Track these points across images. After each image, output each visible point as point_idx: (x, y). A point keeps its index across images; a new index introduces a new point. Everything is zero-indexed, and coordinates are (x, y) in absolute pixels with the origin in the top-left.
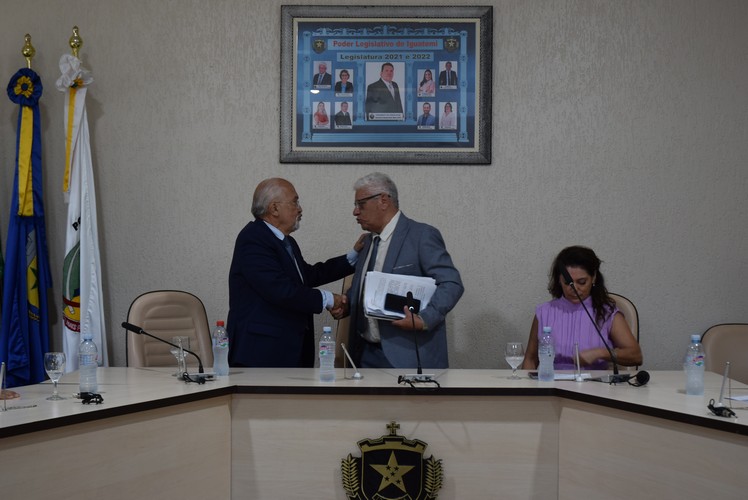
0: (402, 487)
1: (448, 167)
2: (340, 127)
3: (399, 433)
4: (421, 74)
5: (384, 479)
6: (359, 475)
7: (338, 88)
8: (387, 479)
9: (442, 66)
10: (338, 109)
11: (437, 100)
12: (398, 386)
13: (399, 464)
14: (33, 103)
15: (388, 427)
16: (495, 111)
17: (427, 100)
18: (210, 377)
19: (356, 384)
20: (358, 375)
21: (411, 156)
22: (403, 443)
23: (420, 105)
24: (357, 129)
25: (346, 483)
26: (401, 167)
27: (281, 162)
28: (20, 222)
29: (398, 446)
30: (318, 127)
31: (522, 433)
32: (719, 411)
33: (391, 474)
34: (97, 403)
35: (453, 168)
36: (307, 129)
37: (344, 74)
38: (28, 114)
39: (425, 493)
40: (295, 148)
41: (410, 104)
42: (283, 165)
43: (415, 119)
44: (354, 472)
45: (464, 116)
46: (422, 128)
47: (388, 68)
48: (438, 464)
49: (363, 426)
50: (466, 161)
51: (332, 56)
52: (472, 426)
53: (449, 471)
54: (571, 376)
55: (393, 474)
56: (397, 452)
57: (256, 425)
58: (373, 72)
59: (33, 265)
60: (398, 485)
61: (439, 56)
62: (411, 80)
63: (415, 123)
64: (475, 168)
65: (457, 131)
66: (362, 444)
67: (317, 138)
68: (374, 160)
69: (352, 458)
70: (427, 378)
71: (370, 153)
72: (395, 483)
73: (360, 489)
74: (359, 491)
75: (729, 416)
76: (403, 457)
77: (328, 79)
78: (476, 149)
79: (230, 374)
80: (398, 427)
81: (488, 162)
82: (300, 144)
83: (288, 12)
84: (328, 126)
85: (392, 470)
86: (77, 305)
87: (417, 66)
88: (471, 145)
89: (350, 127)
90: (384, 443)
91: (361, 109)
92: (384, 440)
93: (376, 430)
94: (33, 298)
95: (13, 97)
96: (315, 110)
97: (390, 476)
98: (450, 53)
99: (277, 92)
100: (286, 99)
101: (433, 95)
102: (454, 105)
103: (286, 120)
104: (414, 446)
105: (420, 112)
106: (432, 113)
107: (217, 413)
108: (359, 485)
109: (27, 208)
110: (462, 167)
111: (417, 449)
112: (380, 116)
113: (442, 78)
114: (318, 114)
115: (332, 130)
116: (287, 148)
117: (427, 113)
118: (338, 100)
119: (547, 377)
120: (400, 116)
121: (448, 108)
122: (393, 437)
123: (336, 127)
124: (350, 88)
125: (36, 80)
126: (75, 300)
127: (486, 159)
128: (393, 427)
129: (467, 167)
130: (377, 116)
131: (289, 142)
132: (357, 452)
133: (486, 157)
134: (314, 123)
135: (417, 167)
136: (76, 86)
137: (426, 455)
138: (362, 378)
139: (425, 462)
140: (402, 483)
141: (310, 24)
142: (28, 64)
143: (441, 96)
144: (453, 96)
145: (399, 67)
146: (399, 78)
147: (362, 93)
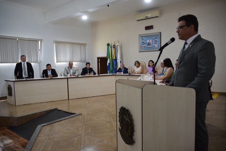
1: (156, 51)
4: (153, 41)
7: (145, 43)
9: (155, 40)
11: (155, 44)
14: (115, 48)
16: (161, 44)
21: (152, 50)
24: (147, 48)
26: (151, 52)
36: (142, 48)
37: (145, 42)
38: (114, 49)
42: (139, 52)
46: (153, 47)
47: (150, 41)
51: (144, 40)
58: (148, 41)
59: (115, 64)
71: (148, 50)
77: (144, 42)
83: (139, 35)
87: (153, 40)
94: (115, 67)
98: (156, 38)
100: (139, 45)
103: (139, 47)
107: (114, 77)
109: (115, 58)
113: (155, 41)
116: (140, 50)
120: (151, 46)
123: (145, 48)
124: (146, 43)
125: (115, 46)
128: (128, 79)
129: (158, 51)
136: (117, 46)
141: (142, 36)
142: (114, 44)
143: (155, 43)
144: (157, 43)
145: (151, 40)
146: (151, 42)
147: (147, 44)
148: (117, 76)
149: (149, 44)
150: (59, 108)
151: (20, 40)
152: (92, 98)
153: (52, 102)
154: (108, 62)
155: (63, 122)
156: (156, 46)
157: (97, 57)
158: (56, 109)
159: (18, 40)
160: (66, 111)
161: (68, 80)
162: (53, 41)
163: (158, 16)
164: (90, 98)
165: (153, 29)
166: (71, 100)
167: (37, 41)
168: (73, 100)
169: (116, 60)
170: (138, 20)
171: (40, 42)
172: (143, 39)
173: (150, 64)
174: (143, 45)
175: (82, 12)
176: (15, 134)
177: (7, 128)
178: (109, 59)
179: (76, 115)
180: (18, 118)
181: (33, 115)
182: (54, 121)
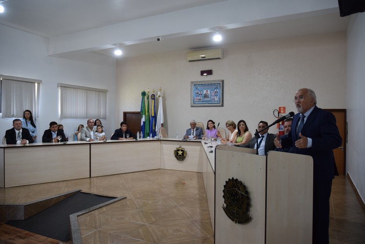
0: (181, 155)
4: (212, 92)
6: (176, 153)
11: (215, 96)
14: (154, 99)
15: (180, 146)
16: (224, 97)
21: (211, 105)
22: (182, 148)
24: (202, 101)
25: (174, 154)
27: (191, 107)
28: (152, 116)
30: (196, 101)
33: (180, 153)
35: (217, 107)
37: (201, 92)
38: (153, 101)
39: (184, 156)
45: (219, 99)
46: (212, 101)
47: (207, 91)
48: (186, 152)
49: (176, 146)
52: (192, 146)
53: (188, 153)
57: (164, 145)
58: (205, 92)
59: (154, 123)
61: (215, 89)
62: (211, 93)
64: (221, 107)
65: (218, 101)
66: (176, 148)
69: (175, 150)
71: (204, 105)
74: (176, 155)
76: (182, 150)
77: (198, 93)
78: (221, 104)
82: (194, 104)
83: (192, 82)
87: (212, 90)
93: (178, 146)
94: (154, 128)
95: (152, 99)
98: (217, 88)
99: (190, 96)
100: (192, 97)
103: (192, 100)
107: (158, 143)
109: (153, 115)
110: (219, 107)
113: (215, 92)
114: (196, 99)
116: (192, 104)
117: (213, 98)
120: (209, 99)
122: (180, 148)
123: (199, 101)
124: (201, 95)
125: (154, 96)
127: (223, 106)
135: (212, 107)
136: (159, 96)
137: (185, 150)
141: (195, 85)
142: (153, 93)
143: (215, 95)
144: (217, 95)
145: (209, 91)
146: (209, 93)
147: (203, 95)
148: (162, 142)
149: (206, 96)
150: (84, 190)
151: (5, 80)
152: (127, 174)
153: (65, 182)
154: (143, 120)
155: (104, 209)
156: (216, 99)
157: (124, 112)
158: (79, 192)
159: (1, 79)
160: (98, 194)
161: (92, 146)
162: (58, 84)
163: (220, 58)
164: (124, 175)
165: (212, 74)
166: (95, 179)
167: (32, 82)
168: (98, 178)
169: (155, 117)
170: (190, 61)
171: (36, 84)
172: (196, 89)
173: (209, 125)
174: (197, 96)
175: (115, 45)
176: (27, 232)
177: (6, 223)
178: (144, 116)
179: (119, 199)
180: (25, 206)
181: (47, 201)
182: (91, 209)
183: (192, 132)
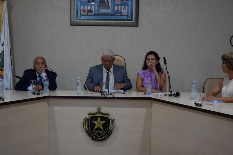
0: (102, 128)
1: (124, 27)
2: (90, 14)
3: (101, 111)
5: (96, 126)
6: (88, 124)
7: (89, 1)
8: (97, 125)
10: (89, 8)
11: (121, 5)
12: (101, 96)
13: (101, 121)
15: (98, 109)
16: (140, 9)
17: (118, 5)
18: (42, 93)
19: (89, 95)
20: (89, 93)
21: (112, 23)
22: (102, 114)
23: (116, 7)
24: (95, 15)
25: (84, 126)
26: (109, 27)
27: (71, 25)
29: (101, 115)
30: (83, 14)
31: (140, 111)
32: (197, 105)
34: (2, 100)
35: (126, 27)
36: (79, 15)
39: (109, 130)
40: (75, 21)
41: (112, 7)
42: (71, 26)
43: (114, 12)
44: (87, 123)
45: (130, 11)
46: (116, 14)
48: (113, 121)
49: (90, 109)
50: (130, 25)
52: (124, 109)
54: (157, 94)
55: (99, 124)
56: (100, 117)
60: (101, 127)
63: (114, 13)
64: (133, 27)
65: (127, 16)
66: (89, 114)
67: (82, 17)
68: (100, 25)
69: (86, 119)
70: (110, 94)
71: (99, 22)
72: (100, 127)
73: (89, 128)
74: (88, 129)
75: (200, 106)
76: (102, 119)
78: (134, 21)
79: (49, 92)
80: (100, 109)
81: (137, 26)
82: (77, 19)
84: (86, 14)
85: (99, 123)
86: (3, 70)
88: (132, 20)
89: (93, 14)
90: (96, 114)
91: (96, 8)
92: (96, 113)
93: (94, 110)
96: (82, 8)
97: (98, 124)
99: (70, 3)
100: (72, 5)
101: (120, 4)
102: (127, 7)
103: (72, 11)
104: (106, 115)
105: (116, 9)
106: (120, 10)
107: (42, 105)
108: (88, 127)
110: (129, 27)
111: (107, 116)
112: (103, 10)
114: (82, 9)
115: (87, 15)
116: (73, 20)
117: (118, 10)
118: (89, 5)
119: (149, 94)
120: (109, 11)
121: (125, 8)
122: (99, 112)
123: (89, 14)
124: (93, 1)
126: (2, 69)
127: (137, 25)
128: (99, 109)
129: (131, 27)
130: (102, 10)
131: (73, 19)
132: (88, 117)
133: (137, 24)
134: (81, 13)
135: (115, 27)
137: (110, 118)
138: (91, 94)
139: (109, 120)
140: (102, 127)
143: (122, 4)
147: (97, 3)
174: (83, 4)
183: (105, 75)
